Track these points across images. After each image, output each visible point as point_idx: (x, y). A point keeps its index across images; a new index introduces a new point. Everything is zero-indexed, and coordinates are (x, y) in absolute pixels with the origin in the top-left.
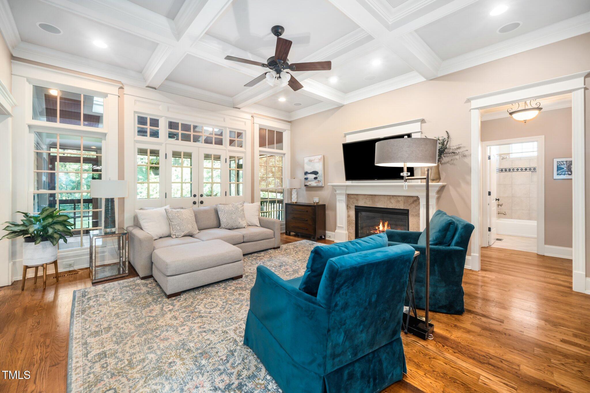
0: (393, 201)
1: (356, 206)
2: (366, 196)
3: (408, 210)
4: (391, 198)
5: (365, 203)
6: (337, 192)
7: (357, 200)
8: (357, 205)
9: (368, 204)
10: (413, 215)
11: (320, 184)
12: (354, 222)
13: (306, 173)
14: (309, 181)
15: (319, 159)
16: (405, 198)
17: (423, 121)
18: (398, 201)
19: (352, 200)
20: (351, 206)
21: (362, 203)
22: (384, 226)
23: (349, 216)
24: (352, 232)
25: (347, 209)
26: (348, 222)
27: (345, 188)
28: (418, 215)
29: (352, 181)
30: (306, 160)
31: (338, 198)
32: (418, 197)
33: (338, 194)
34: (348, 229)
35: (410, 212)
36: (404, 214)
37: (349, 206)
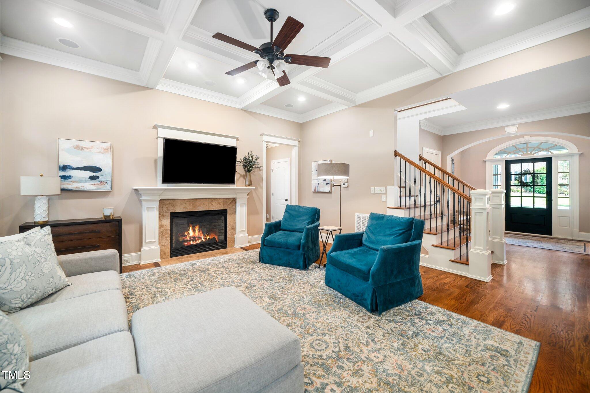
0: (214, 203)
1: (171, 213)
2: (186, 201)
3: (226, 210)
4: (212, 201)
5: (184, 208)
6: (144, 198)
7: (174, 206)
8: (173, 211)
9: (189, 208)
10: (231, 213)
12: (169, 231)
13: (64, 168)
14: (74, 182)
15: (105, 149)
16: (224, 199)
17: (238, 139)
18: (219, 203)
19: (167, 206)
20: (165, 214)
21: (180, 209)
22: (194, 231)
23: (161, 226)
24: (166, 244)
25: (159, 218)
26: (160, 233)
27: (162, 192)
28: (234, 213)
29: (169, 184)
30: (64, 145)
31: (145, 205)
32: (235, 198)
33: (146, 200)
34: (160, 242)
35: (228, 211)
36: (223, 213)
37: (161, 214)
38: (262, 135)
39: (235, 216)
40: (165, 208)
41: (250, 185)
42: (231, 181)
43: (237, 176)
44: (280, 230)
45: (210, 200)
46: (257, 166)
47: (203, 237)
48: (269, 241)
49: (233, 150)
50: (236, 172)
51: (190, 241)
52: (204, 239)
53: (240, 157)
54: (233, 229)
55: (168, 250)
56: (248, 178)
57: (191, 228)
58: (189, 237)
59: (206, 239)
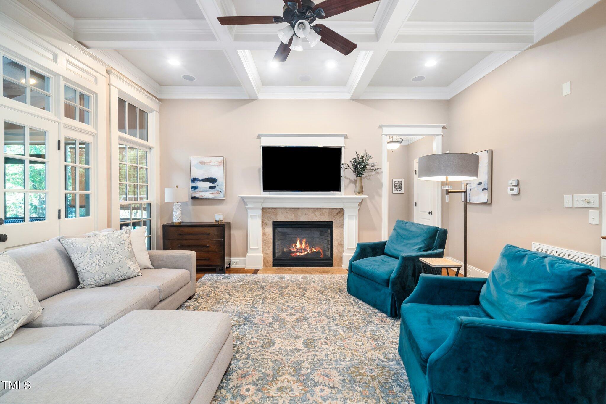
0: (317, 213)
1: (273, 222)
2: (287, 209)
3: (332, 222)
4: (315, 211)
5: (286, 217)
6: (249, 206)
7: (276, 215)
8: (275, 220)
9: (290, 218)
10: (337, 226)
11: (221, 196)
12: (272, 240)
13: (194, 180)
14: (200, 191)
15: (219, 163)
16: (329, 210)
17: (346, 137)
18: (323, 214)
19: (269, 215)
20: (267, 222)
21: (281, 218)
22: (301, 243)
23: (264, 234)
24: (269, 253)
25: (262, 225)
26: (263, 241)
27: (262, 200)
28: (342, 226)
29: (270, 193)
30: (194, 161)
31: (250, 213)
32: (342, 209)
33: (250, 208)
34: (263, 250)
35: (334, 224)
36: (329, 226)
37: (264, 222)
38: (381, 127)
39: (343, 230)
40: (268, 216)
41: (361, 192)
42: (337, 188)
43: (343, 183)
44: (383, 253)
45: (313, 210)
46: (374, 168)
47: (309, 250)
48: (356, 267)
49: (336, 152)
50: (342, 176)
51: (297, 252)
52: (310, 251)
53: (346, 159)
54: (341, 245)
55: (270, 259)
56: (358, 183)
57: (298, 239)
58: (296, 249)
59: (312, 251)
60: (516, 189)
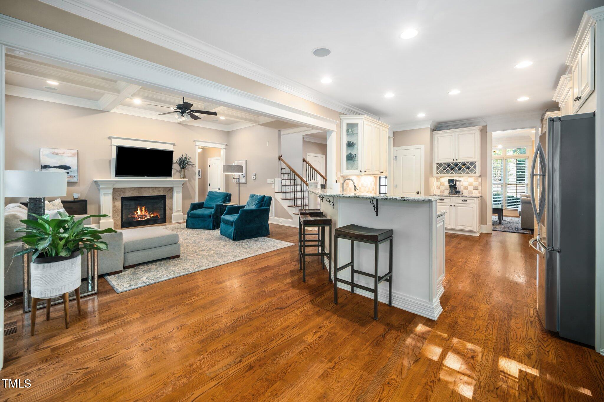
0: (155, 191)
1: (122, 198)
2: (133, 189)
3: (165, 196)
5: (132, 194)
6: (101, 187)
7: (124, 192)
8: (124, 196)
9: (136, 194)
10: (169, 198)
11: (75, 180)
12: (120, 210)
13: (45, 167)
15: (73, 154)
16: (163, 188)
17: (174, 145)
18: (159, 191)
19: (118, 193)
20: (117, 198)
21: (128, 194)
22: (141, 211)
23: (114, 207)
24: (118, 219)
25: (113, 200)
26: (113, 211)
27: (115, 183)
28: (172, 198)
29: (120, 177)
30: (45, 151)
31: (102, 192)
32: (172, 187)
33: (102, 188)
34: (113, 218)
35: (167, 197)
36: (163, 198)
37: (115, 198)
38: (194, 141)
39: (172, 200)
40: (117, 194)
41: (184, 177)
42: (169, 174)
43: (173, 171)
44: (203, 208)
45: (152, 188)
46: (190, 164)
47: (148, 215)
48: (192, 214)
49: (170, 154)
50: (173, 168)
51: (138, 218)
52: (149, 216)
53: (176, 158)
54: (171, 209)
55: (120, 223)
56: (182, 173)
57: (139, 208)
58: (138, 215)
59: (151, 216)
60: (255, 177)
